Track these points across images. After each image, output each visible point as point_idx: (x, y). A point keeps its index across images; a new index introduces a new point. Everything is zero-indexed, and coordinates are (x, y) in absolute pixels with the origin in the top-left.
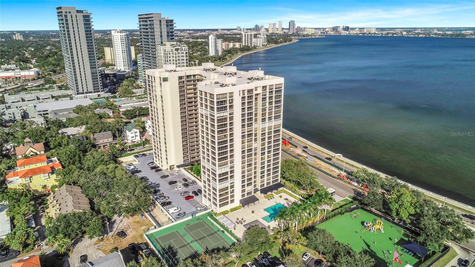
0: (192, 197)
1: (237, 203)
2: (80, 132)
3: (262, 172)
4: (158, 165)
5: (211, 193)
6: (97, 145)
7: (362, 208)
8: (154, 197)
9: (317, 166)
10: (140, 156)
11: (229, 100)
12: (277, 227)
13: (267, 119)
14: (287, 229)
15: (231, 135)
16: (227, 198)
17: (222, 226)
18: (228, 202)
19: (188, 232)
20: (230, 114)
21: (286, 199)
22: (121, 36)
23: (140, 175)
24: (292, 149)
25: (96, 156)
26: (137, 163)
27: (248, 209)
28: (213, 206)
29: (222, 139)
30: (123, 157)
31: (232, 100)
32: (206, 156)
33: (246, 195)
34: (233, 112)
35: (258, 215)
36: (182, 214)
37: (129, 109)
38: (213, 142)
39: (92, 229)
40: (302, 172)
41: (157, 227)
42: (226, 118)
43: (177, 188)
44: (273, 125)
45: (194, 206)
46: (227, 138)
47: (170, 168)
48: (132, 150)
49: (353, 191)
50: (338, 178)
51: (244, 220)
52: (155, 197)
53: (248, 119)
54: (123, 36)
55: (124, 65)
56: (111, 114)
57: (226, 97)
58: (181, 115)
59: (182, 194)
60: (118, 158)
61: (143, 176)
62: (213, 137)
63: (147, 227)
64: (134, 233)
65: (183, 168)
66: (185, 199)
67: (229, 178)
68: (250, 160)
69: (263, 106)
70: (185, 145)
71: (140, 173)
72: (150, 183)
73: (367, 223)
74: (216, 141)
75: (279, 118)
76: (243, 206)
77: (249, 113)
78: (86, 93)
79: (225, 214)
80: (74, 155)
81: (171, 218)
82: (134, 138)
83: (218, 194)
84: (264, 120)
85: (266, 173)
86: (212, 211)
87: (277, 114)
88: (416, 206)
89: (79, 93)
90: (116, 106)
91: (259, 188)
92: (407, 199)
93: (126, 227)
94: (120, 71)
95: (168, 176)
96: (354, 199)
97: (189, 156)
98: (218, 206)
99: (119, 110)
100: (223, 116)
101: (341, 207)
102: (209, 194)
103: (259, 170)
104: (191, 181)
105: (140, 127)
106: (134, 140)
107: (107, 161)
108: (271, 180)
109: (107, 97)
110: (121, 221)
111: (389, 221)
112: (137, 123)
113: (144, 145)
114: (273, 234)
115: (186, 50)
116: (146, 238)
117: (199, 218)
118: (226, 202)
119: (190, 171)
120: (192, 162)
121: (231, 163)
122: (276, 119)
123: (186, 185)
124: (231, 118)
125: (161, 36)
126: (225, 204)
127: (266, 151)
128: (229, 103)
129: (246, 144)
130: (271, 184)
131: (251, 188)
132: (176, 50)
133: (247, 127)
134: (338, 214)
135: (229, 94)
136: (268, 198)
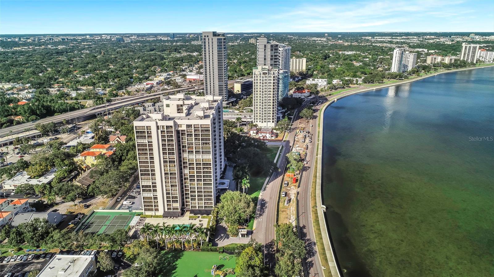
3: (193, 196)
13: (194, 152)
15: (152, 158)
16: (152, 206)
18: (152, 209)
19: (113, 219)
21: (202, 224)
27: (167, 220)
29: (143, 159)
33: (172, 209)
34: (150, 140)
42: (146, 145)
44: (202, 158)
46: (148, 159)
52: (133, 191)
57: (144, 129)
67: (152, 190)
75: (208, 153)
83: (143, 200)
84: (191, 152)
85: (197, 197)
87: (205, 149)
91: (191, 209)
93: (96, 203)
100: (142, 143)
108: (204, 205)
115: (274, 73)
121: (152, 179)
122: (205, 153)
124: (150, 146)
125: (265, 59)
126: (149, 210)
127: (196, 178)
128: (148, 134)
129: (169, 168)
130: (204, 209)
131: (178, 205)
132: (264, 73)
133: (169, 155)
134: (216, 250)
135: (147, 127)
136: (191, 218)
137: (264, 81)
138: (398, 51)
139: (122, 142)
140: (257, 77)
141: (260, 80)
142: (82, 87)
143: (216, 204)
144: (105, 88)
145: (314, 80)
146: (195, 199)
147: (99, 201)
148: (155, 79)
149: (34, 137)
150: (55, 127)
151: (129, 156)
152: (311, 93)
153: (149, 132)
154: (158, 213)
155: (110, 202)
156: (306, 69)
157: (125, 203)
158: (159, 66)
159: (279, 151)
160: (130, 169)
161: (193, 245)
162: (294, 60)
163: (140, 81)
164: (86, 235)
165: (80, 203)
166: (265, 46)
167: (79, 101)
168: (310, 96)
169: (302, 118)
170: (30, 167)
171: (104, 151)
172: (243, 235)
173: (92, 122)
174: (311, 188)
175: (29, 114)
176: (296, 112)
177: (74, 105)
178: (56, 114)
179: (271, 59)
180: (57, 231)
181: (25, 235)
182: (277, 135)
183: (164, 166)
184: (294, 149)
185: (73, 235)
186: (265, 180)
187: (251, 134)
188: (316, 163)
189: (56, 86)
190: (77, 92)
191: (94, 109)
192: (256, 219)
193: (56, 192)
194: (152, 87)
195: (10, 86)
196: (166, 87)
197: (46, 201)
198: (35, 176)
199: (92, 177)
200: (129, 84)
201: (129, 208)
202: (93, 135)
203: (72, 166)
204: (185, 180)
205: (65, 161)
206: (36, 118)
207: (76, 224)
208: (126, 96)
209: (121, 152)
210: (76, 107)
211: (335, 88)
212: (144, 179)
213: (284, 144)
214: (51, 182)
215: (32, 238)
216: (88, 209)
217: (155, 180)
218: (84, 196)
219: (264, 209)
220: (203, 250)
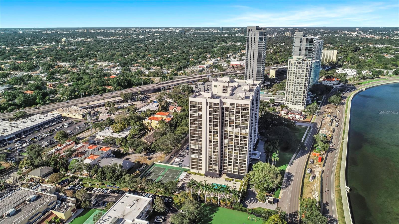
13: (234, 126)
15: (200, 128)
16: (197, 165)
18: (197, 168)
19: (168, 171)
24: (317, 165)
29: (193, 128)
33: (212, 170)
34: (201, 114)
41: (162, 163)
42: (197, 116)
44: (240, 132)
46: (197, 128)
49: (293, 211)
57: (196, 104)
67: (198, 153)
68: (215, 148)
76: (206, 176)
84: (231, 126)
85: (233, 163)
91: (227, 172)
100: (194, 115)
108: (238, 171)
122: (243, 128)
124: (200, 118)
125: (300, 50)
126: (194, 168)
127: (233, 148)
128: (199, 108)
129: (212, 137)
130: (238, 174)
131: (217, 168)
132: (298, 63)
133: (214, 126)
134: (245, 211)
135: (199, 102)
136: (226, 180)
137: (298, 69)
139: (178, 112)
140: (292, 65)
141: (294, 68)
142: (152, 67)
143: (248, 172)
144: (169, 68)
145: (344, 70)
146: (231, 165)
147: (158, 155)
148: (206, 63)
149: (118, 102)
150: (132, 96)
151: (183, 123)
152: (340, 81)
153: (200, 107)
154: (201, 172)
155: (166, 157)
156: (336, 60)
157: (177, 160)
158: (210, 53)
159: (307, 131)
160: (183, 133)
161: (227, 203)
162: (326, 51)
163: (195, 64)
164: (148, 181)
165: (145, 155)
166: (301, 39)
167: (150, 78)
168: (339, 84)
169: (330, 103)
170: (114, 125)
171: (165, 117)
172: (270, 202)
173: (158, 94)
174: (336, 168)
175: (116, 85)
176: (325, 98)
177: (146, 81)
178: (134, 86)
179: (306, 50)
180: (128, 175)
181: (107, 174)
182: (305, 117)
183: (209, 135)
184: (321, 131)
185: (138, 179)
186: (292, 156)
187: (282, 114)
188: (341, 146)
189: (135, 65)
190: (149, 71)
191: (160, 84)
192: (282, 189)
193: (129, 145)
194: (203, 69)
195: (106, 64)
196: (214, 70)
197: (122, 151)
198: (116, 131)
199: (155, 137)
200: (186, 66)
201: (180, 164)
202: (158, 104)
203: (142, 127)
204: (224, 148)
205: (137, 123)
206: (121, 88)
207: (141, 171)
208: (184, 76)
209: (177, 119)
210: (148, 82)
211: (364, 78)
212: (193, 144)
213: (312, 125)
214: (127, 137)
215: (111, 178)
216: (150, 161)
217: (201, 145)
218: (148, 150)
219: (290, 181)
220: (235, 209)
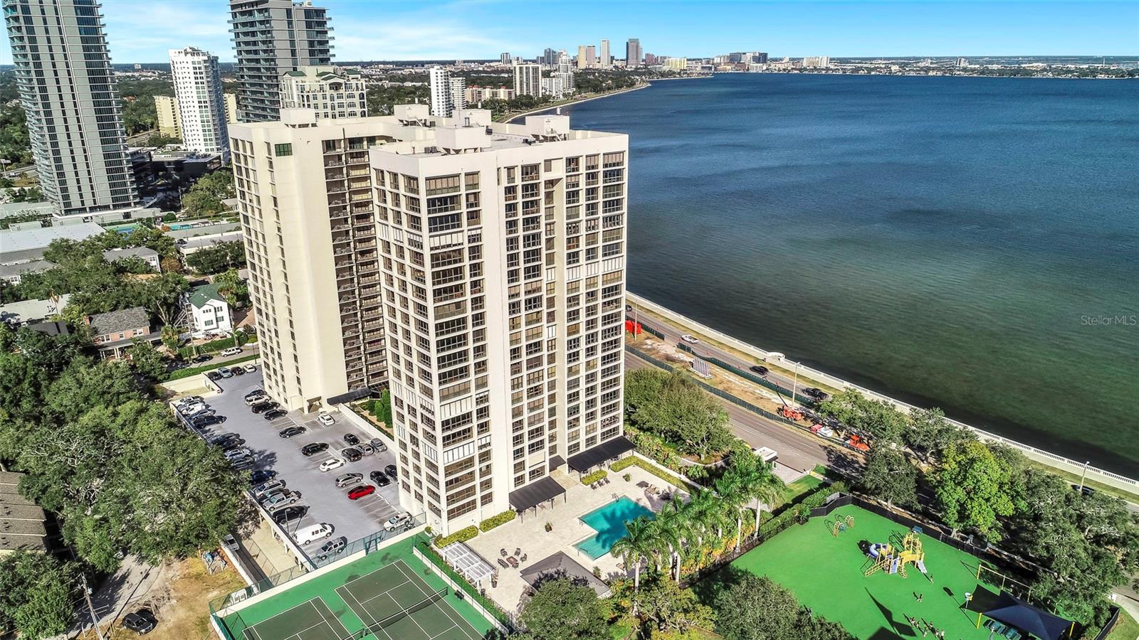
0: (370, 490)
1: (501, 503)
2: (55, 312)
3: (573, 411)
4: (276, 399)
5: (423, 479)
6: (102, 347)
7: (857, 502)
8: (254, 496)
9: (720, 387)
10: (225, 375)
11: (467, 195)
12: (620, 572)
13: (582, 256)
14: (651, 581)
15: (478, 302)
16: (471, 491)
17: (457, 577)
18: (474, 502)
19: (351, 602)
20: (472, 239)
21: (643, 484)
22: (194, 63)
23: (217, 430)
24: (649, 342)
25: (87, 379)
26: (214, 394)
27: (534, 519)
28: (431, 516)
29: (448, 316)
30: (176, 378)
31: (476, 195)
32: (402, 368)
33: (527, 477)
34: (479, 231)
35: (563, 538)
36: (336, 546)
37: (206, 247)
38: (423, 326)
39: (33, 613)
40: (684, 407)
41: (255, 590)
42: (460, 251)
43: (325, 464)
44: (601, 274)
45: (376, 516)
46: (464, 311)
47: (310, 407)
48: (204, 359)
49: (824, 453)
50: (781, 420)
51: (522, 555)
52: (258, 494)
53: (527, 254)
54: (199, 63)
55: (205, 140)
56: (154, 263)
57: (457, 188)
58: (335, 252)
59: (341, 483)
60: (161, 381)
61: (230, 431)
62: (422, 309)
63: (224, 593)
64: (182, 613)
65: (348, 404)
66: (347, 496)
67: (475, 430)
68: (536, 375)
69: (569, 217)
70: (351, 338)
71: (221, 424)
72: (248, 452)
73: (878, 547)
74: (431, 322)
75: (617, 253)
76: (519, 511)
77: (529, 237)
78: (92, 209)
79: (467, 538)
80: (17, 376)
81: (302, 559)
82: (215, 325)
83: (442, 479)
84: (573, 258)
85: (583, 412)
86: (428, 530)
87: (610, 240)
88: (1017, 492)
89: (70, 211)
90: (169, 242)
91: (566, 457)
92: (989, 473)
93: (159, 595)
94: (194, 154)
95: (301, 429)
96: (830, 474)
97: (364, 370)
98: (444, 515)
99: (179, 252)
100: (449, 246)
101: (798, 500)
102: (419, 482)
103: (562, 405)
104: (369, 442)
105: (232, 293)
106: (213, 332)
107: (121, 393)
108: (599, 431)
109: (149, 219)
110: (145, 577)
111: (935, 535)
112: (222, 285)
113: (240, 344)
114: (608, 596)
115: (360, 86)
116: (217, 629)
117: (388, 554)
118: (468, 504)
119: (366, 413)
120: (373, 386)
121: (478, 387)
122: (609, 254)
123: (354, 455)
124: (475, 252)
125: (293, 53)
126: (462, 510)
127: (583, 348)
128: (468, 206)
129: (523, 328)
130: (601, 443)
131: (543, 457)
132: (333, 86)
133: (526, 278)
135: (466, 176)
136: (590, 483)
137: (337, 110)
138: (439, 72)
140: (315, 98)
153: (475, 199)
154: (492, 512)
166: (289, 13)
183: (510, 326)
217: (486, 384)
220: (767, 537)
